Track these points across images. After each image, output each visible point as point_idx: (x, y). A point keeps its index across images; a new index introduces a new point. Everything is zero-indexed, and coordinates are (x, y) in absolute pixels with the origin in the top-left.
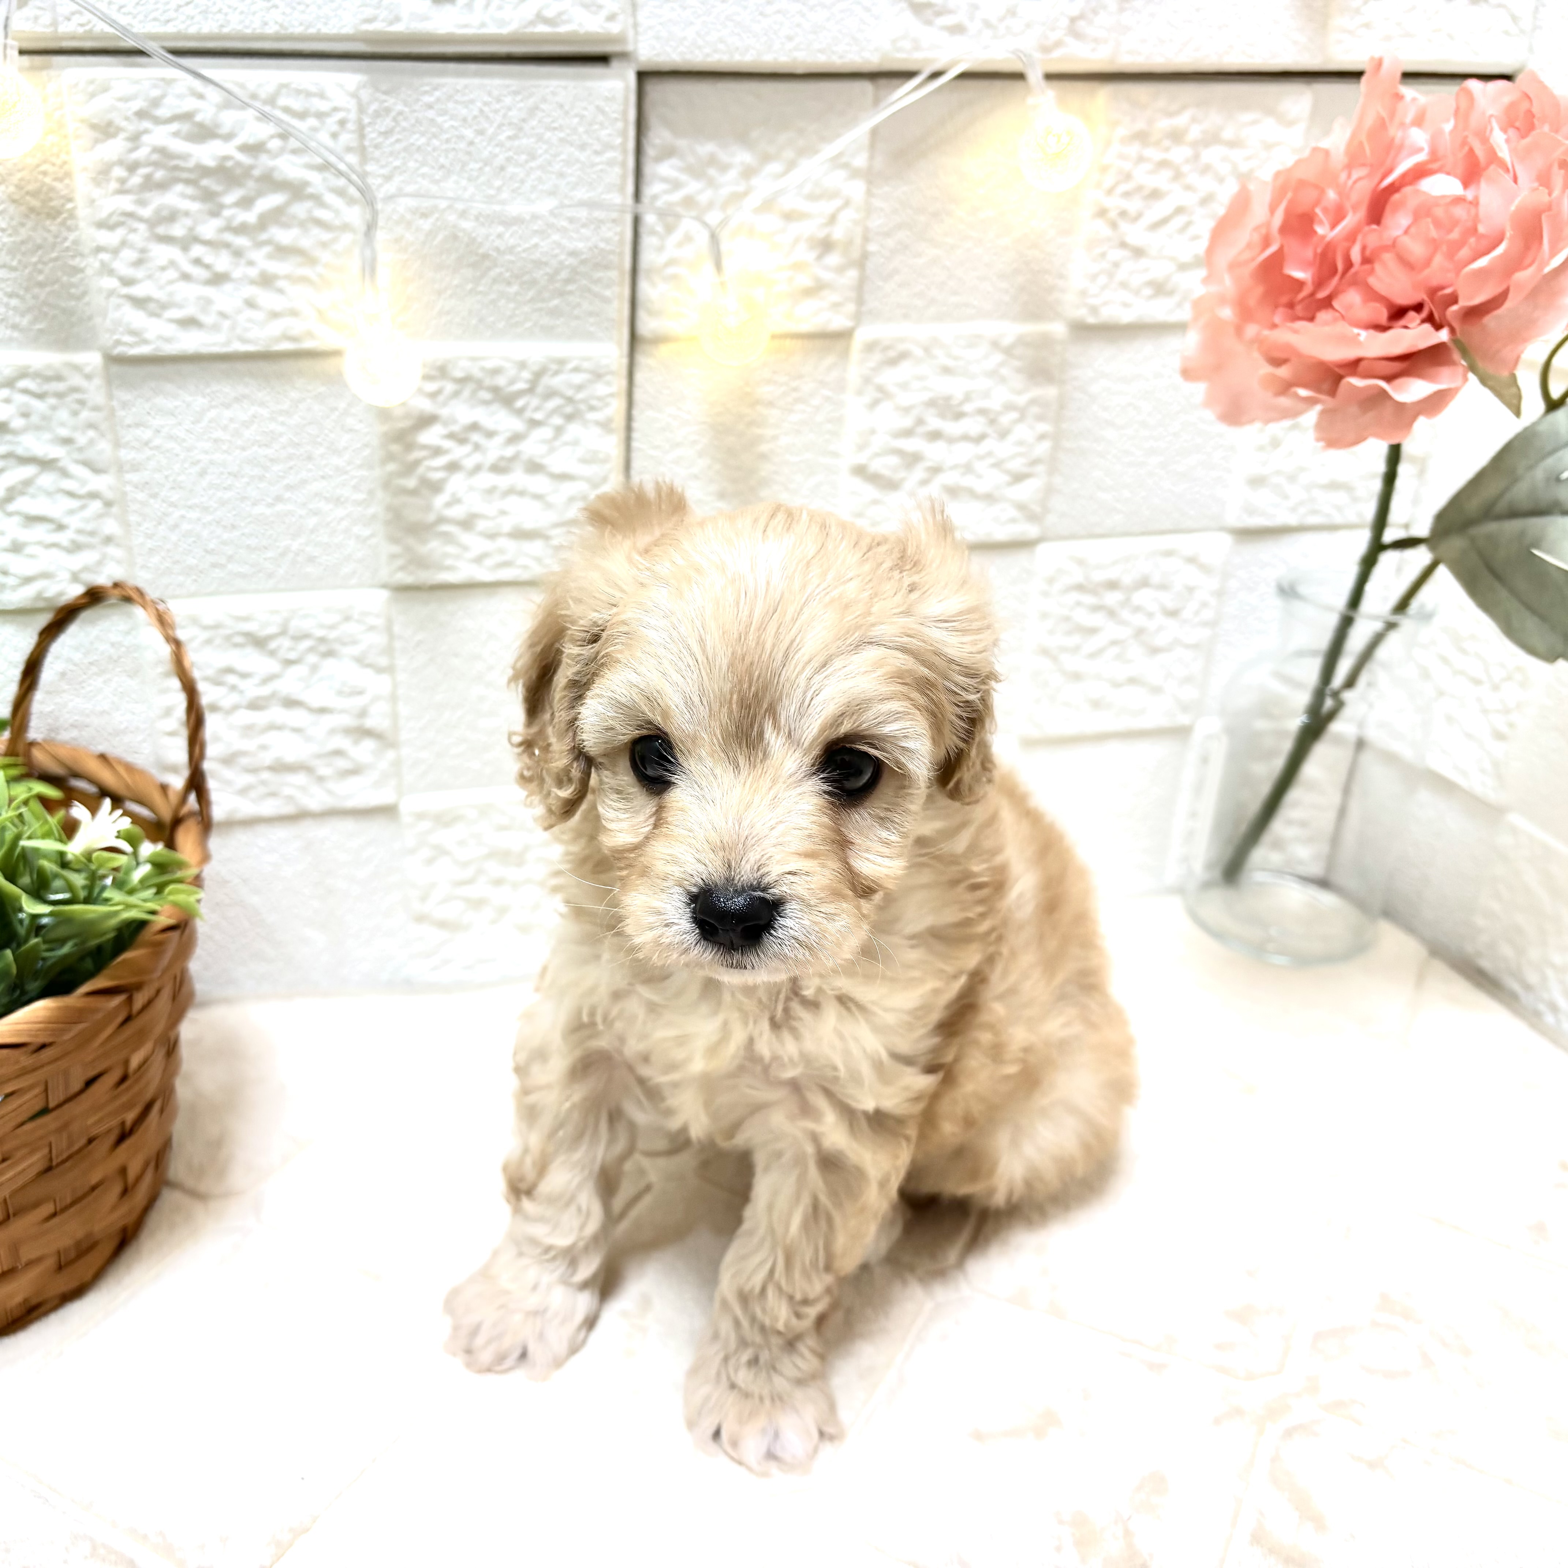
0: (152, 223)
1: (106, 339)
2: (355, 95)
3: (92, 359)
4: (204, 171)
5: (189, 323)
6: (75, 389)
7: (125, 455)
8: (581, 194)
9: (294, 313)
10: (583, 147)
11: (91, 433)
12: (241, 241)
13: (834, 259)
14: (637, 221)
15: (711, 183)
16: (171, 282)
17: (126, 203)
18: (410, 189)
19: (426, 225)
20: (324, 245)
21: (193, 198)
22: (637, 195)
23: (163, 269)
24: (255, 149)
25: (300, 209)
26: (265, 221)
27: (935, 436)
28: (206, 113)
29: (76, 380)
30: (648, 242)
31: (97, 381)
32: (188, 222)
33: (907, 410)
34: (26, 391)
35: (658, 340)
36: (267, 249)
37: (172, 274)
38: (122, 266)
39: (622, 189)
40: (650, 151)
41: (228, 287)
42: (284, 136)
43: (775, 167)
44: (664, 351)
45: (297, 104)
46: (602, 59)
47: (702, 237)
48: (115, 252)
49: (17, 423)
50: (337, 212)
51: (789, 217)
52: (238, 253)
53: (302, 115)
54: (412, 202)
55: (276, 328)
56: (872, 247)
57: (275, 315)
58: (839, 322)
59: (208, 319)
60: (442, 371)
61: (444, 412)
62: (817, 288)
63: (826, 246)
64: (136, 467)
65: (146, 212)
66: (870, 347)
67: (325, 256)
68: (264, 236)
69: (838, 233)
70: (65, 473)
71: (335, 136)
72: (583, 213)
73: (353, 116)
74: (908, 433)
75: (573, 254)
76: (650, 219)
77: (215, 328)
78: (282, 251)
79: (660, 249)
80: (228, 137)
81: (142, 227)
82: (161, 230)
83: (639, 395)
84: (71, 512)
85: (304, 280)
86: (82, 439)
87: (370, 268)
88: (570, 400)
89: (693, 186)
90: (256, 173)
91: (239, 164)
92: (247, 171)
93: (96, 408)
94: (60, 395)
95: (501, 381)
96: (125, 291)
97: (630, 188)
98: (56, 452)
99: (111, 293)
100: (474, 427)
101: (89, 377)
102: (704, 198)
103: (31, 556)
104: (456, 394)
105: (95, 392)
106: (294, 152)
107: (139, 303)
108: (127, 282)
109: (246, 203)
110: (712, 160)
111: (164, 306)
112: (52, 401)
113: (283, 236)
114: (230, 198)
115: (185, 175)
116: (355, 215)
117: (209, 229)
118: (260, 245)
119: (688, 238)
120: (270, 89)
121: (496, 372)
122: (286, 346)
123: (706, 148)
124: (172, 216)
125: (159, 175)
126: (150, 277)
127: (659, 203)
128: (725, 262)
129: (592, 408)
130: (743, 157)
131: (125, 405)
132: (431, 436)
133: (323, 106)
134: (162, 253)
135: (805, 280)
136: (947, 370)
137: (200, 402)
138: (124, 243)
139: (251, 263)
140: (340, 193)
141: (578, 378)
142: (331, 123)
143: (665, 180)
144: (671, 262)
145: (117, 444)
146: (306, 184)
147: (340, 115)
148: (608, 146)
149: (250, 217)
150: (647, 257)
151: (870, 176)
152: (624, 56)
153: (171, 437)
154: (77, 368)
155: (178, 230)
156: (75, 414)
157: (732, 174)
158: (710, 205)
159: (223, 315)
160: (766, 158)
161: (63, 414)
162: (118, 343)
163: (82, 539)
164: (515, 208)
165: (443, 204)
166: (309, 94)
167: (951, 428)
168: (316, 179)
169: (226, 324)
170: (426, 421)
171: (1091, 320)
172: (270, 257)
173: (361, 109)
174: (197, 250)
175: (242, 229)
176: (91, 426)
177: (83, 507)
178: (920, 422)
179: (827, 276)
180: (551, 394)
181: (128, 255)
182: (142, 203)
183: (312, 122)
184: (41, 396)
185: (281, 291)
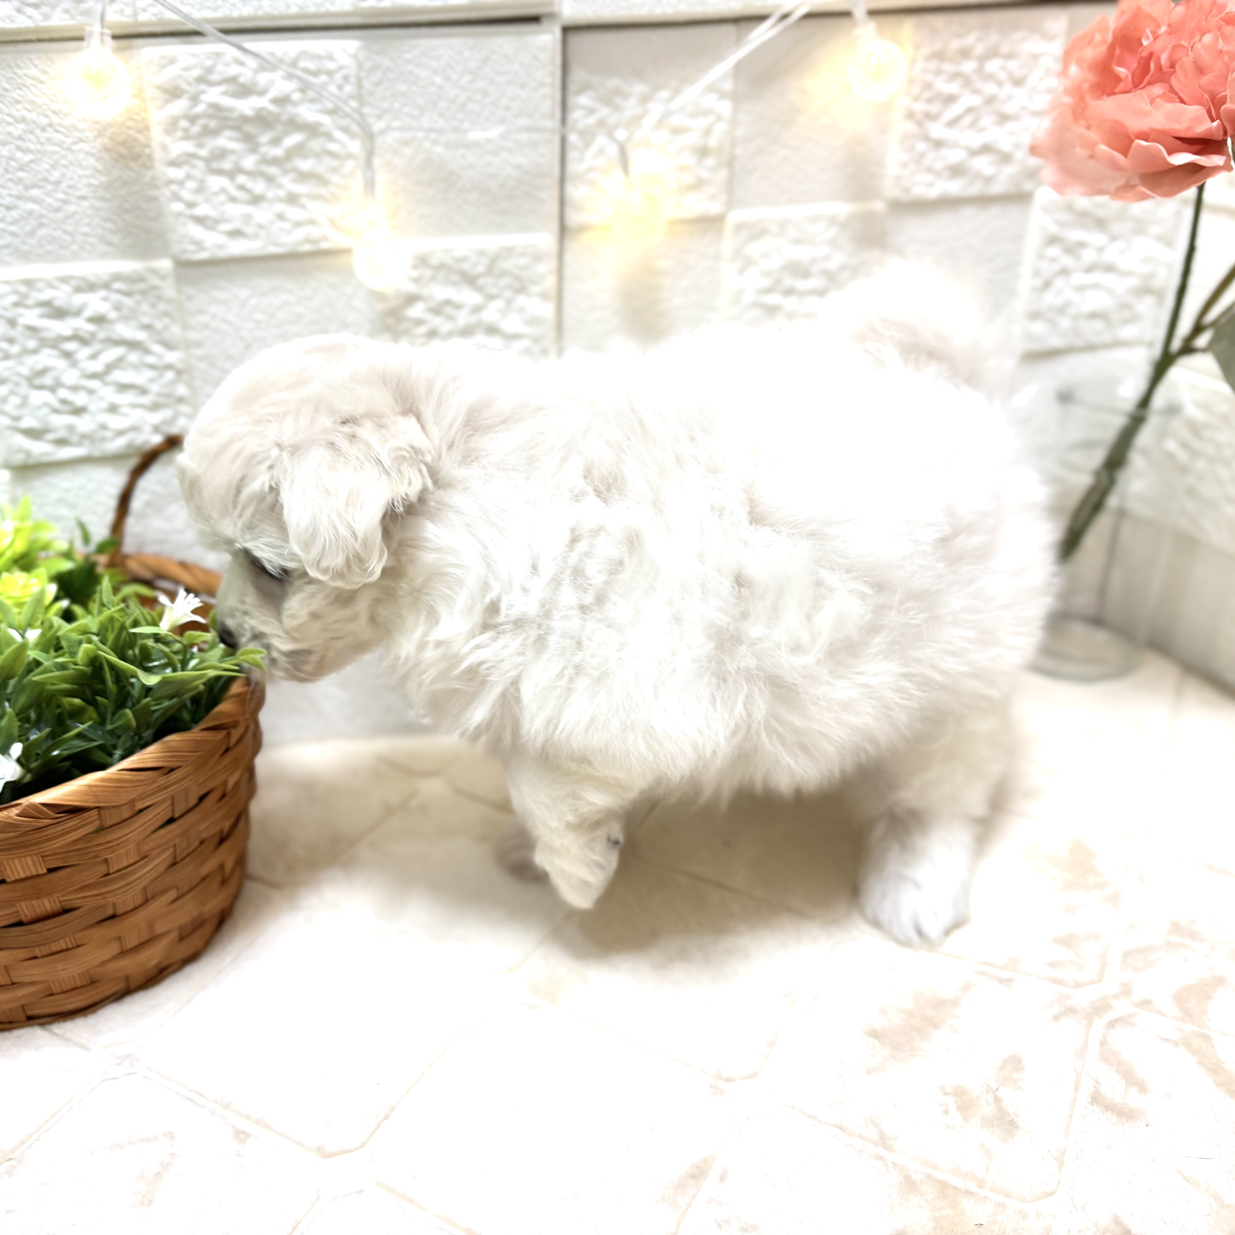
0: (207, 161)
1: (176, 249)
2: (354, 57)
3: (165, 264)
4: (245, 119)
5: (236, 234)
6: (154, 288)
7: (193, 335)
8: (522, 122)
9: (312, 222)
10: (523, 86)
11: (166, 321)
12: (273, 170)
13: (710, 162)
14: (563, 141)
15: (617, 109)
16: (222, 204)
17: (188, 147)
18: (396, 124)
19: (408, 151)
20: (334, 170)
21: (237, 140)
22: (564, 120)
23: (216, 194)
24: (282, 101)
25: (316, 144)
26: (290, 154)
27: (789, 292)
28: (246, 75)
29: (155, 281)
30: (572, 155)
31: (170, 281)
32: (233, 158)
33: (767, 274)
34: (119, 291)
35: (582, 229)
36: (292, 176)
37: (222, 198)
38: (186, 194)
39: (551, 116)
40: (572, 87)
41: (264, 205)
42: (303, 90)
43: (664, 94)
44: (586, 237)
45: (311, 65)
46: (534, 19)
47: (613, 150)
48: (181, 183)
49: (113, 315)
50: (343, 144)
51: (676, 131)
52: (270, 180)
53: (316, 74)
54: (397, 135)
55: (298, 235)
56: (739, 151)
57: (298, 224)
58: (715, 208)
59: (249, 230)
60: (422, 261)
61: (425, 292)
62: (699, 184)
63: (703, 152)
64: (198, 344)
65: (204, 152)
66: (739, 227)
67: (335, 178)
68: (289, 166)
69: (713, 142)
70: (147, 351)
71: (340, 88)
72: (524, 137)
73: (353, 72)
74: (768, 290)
75: (518, 167)
76: (573, 138)
77: (255, 236)
78: (303, 177)
79: (581, 160)
80: (262, 93)
81: (200, 164)
82: (215, 165)
83: (568, 272)
84: (152, 380)
85: (320, 197)
86: (159, 325)
87: (370, 185)
88: (518, 278)
89: (604, 112)
90: (284, 118)
91: (271, 113)
92: (276, 118)
93: (169, 301)
94: (143, 293)
95: (466, 266)
96: (189, 212)
97: (558, 114)
98: (141, 336)
99: (179, 214)
100: (448, 302)
101: (163, 278)
102: (613, 119)
103: (125, 415)
104: (433, 278)
105: (169, 289)
106: (312, 101)
107: (200, 220)
108: (190, 205)
109: (276, 142)
110: (617, 92)
111: (217, 222)
112: (138, 297)
113: (305, 165)
114: (264, 138)
115: (232, 123)
116: (355, 146)
117: (249, 162)
118: (286, 172)
119: (601, 151)
120: (292, 54)
121: (463, 259)
122: (307, 248)
123: (613, 83)
124: (222, 154)
125: (213, 124)
126: (207, 201)
127: (581, 125)
128: (632, 167)
129: (534, 283)
130: (640, 88)
131: (190, 298)
132: (416, 311)
133: (330, 65)
134: (215, 182)
135: (688, 179)
136: (798, 242)
137: (244, 293)
138: (189, 177)
139: (280, 186)
140: (345, 130)
141: (523, 261)
142: (338, 77)
143: (582, 107)
144: (591, 169)
145: (186, 327)
146: (319, 125)
147: (344, 72)
148: (542, 84)
149: (278, 152)
150: (573, 167)
151: (735, 97)
152: (552, 16)
153: (225, 321)
154: (155, 272)
155: (227, 165)
156: (153, 306)
157: (633, 101)
158: (617, 126)
159: (261, 226)
160: (657, 88)
161: (145, 307)
162: (185, 251)
163: (161, 400)
164: (475, 135)
165: (420, 135)
166: (320, 58)
167: (802, 285)
168: (326, 121)
169: (263, 233)
170: (411, 299)
171: (904, 198)
172: (295, 181)
173: (360, 66)
174: (241, 179)
175: (275, 161)
176: (166, 314)
177: (161, 376)
178: (778, 281)
179: (705, 174)
180: (504, 273)
181: (191, 185)
182: (200, 146)
183: (323, 78)
184: (128, 294)
185: (302, 206)
